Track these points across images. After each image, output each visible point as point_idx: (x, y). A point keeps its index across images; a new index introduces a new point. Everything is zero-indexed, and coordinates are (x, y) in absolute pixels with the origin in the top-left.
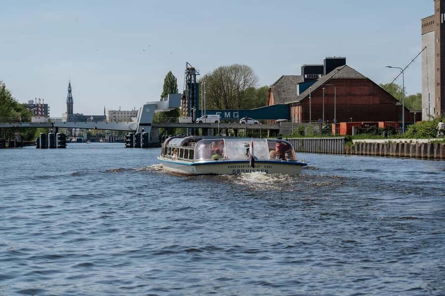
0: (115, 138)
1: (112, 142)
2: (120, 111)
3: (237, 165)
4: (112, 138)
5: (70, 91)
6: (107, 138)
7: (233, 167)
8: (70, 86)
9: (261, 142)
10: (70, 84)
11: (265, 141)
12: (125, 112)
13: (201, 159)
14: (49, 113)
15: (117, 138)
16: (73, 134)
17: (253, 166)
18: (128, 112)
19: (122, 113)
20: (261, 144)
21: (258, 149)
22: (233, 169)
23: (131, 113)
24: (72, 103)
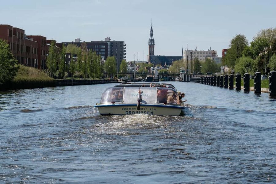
0: (191, 76)
1: (188, 81)
2: (196, 51)
3: (129, 107)
4: (188, 76)
5: (152, 34)
6: (182, 76)
7: (126, 109)
8: (152, 30)
9: (152, 90)
10: (152, 27)
11: (155, 89)
12: (201, 52)
13: (106, 102)
14: (125, 54)
15: (194, 76)
16: (151, 72)
17: (139, 109)
18: (204, 52)
19: (198, 53)
20: (151, 91)
21: (149, 95)
22: (127, 110)
23: (207, 53)
24: (154, 45)
